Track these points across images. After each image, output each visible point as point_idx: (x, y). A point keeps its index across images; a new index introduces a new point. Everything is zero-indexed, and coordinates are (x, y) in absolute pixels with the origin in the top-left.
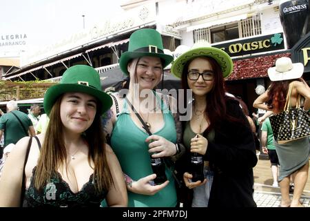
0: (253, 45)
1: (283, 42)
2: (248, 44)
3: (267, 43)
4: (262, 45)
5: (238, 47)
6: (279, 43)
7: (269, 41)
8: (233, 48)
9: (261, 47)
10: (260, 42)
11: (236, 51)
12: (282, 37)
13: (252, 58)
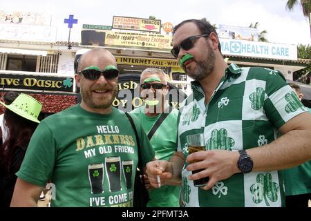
0: (46, 83)
1: (72, 86)
2: (42, 81)
3: (59, 84)
4: (54, 84)
5: (32, 82)
6: (69, 86)
7: (61, 82)
8: (27, 81)
9: (53, 86)
10: (53, 82)
11: (30, 85)
12: (72, 81)
13: (44, 94)
